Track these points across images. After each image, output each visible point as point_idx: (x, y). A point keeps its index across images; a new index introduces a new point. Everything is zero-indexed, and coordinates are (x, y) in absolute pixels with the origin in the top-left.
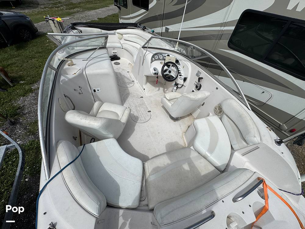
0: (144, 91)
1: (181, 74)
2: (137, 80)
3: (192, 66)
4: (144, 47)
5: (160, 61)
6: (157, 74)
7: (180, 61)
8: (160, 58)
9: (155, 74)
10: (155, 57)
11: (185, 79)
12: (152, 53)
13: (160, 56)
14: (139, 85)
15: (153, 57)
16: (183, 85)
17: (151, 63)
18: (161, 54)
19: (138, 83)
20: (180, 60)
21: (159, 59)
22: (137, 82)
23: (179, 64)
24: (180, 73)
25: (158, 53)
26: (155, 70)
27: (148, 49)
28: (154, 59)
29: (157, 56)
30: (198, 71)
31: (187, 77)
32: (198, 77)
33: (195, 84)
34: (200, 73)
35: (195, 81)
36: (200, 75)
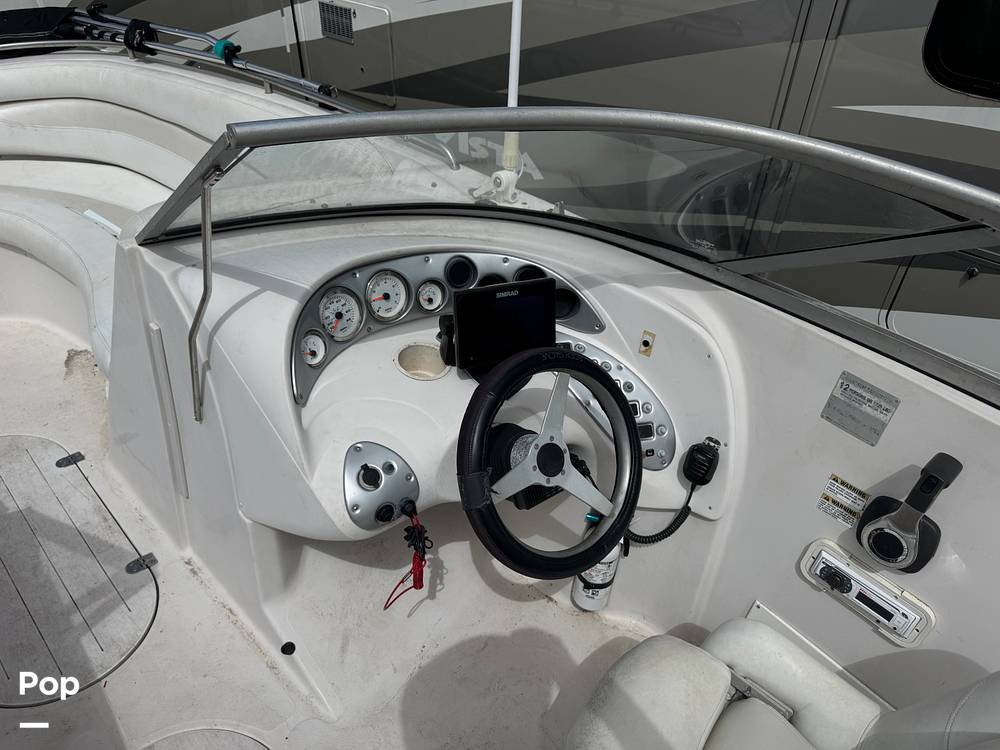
0: (295, 666)
1: (642, 418)
2: (179, 543)
3: (740, 328)
4: (164, 235)
5: (396, 341)
6: (409, 507)
7: (587, 295)
8: (383, 309)
9: (384, 513)
10: (328, 313)
11: (700, 465)
12: (283, 288)
13: (377, 291)
14: (220, 591)
15: (307, 323)
16: (685, 512)
17: (300, 400)
18: (380, 267)
19: (207, 574)
20: (590, 282)
21: (375, 324)
22: (189, 552)
23: (594, 325)
25: (350, 271)
26: (369, 477)
27: (224, 247)
28: (317, 344)
29: (343, 302)
30: (844, 373)
31: (717, 442)
32: (859, 437)
33: (841, 506)
34: (882, 404)
35: (836, 480)
36: (889, 415)
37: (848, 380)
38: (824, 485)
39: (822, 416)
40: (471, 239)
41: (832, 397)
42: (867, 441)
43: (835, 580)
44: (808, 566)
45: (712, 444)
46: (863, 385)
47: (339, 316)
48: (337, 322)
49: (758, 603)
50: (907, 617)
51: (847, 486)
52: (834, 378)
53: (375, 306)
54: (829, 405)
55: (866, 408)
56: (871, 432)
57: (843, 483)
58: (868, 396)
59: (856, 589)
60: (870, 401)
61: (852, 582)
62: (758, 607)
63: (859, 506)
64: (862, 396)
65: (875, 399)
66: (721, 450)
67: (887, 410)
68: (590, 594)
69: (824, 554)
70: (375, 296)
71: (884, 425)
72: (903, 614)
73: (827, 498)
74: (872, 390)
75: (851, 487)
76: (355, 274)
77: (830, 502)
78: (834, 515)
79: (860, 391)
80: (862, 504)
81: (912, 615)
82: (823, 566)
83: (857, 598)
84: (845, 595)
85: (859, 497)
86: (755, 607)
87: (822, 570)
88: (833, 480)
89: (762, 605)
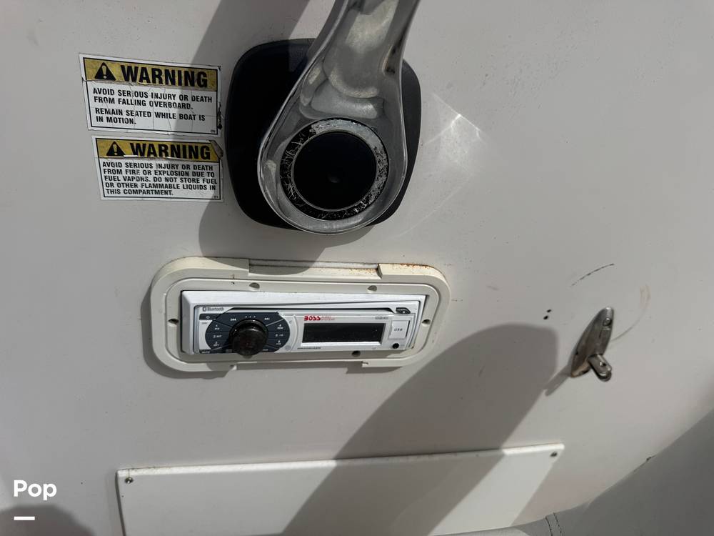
33: (163, 151)
44: (174, 344)
49: (123, 474)
50: (408, 312)
51: (144, 78)
57: (130, 73)
59: (296, 325)
61: (282, 314)
62: (128, 480)
63: (204, 119)
72: (399, 311)
73: (115, 150)
77: (129, 158)
78: (161, 189)
80: (208, 110)
82: (204, 326)
83: (305, 340)
84: (281, 350)
85: (190, 92)
86: (122, 484)
87: (209, 333)
88: (99, 76)
89: (133, 474)
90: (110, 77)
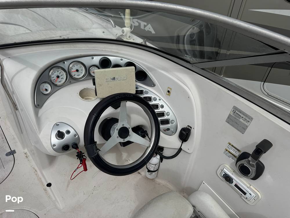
0: (51, 190)
1: (166, 117)
2: (24, 148)
3: (199, 87)
5: (78, 87)
6: (75, 146)
7: (150, 74)
8: (76, 75)
9: (65, 148)
10: (54, 76)
11: (184, 134)
13: (74, 68)
14: (33, 163)
16: (180, 150)
17: (38, 107)
18: (74, 60)
19: (30, 158)
20: (152, 70)
21: (73, 80)
22: (26, 150)
23: (152, 85)
24: (162, 114)
26: (60, 135)
28: (48, 87)
29: (60, 72)
30: (234, 107)
31: (191, 127)
32: (238, 130)
33: (231, 154)
34: (247, 119)
35: (230, 144)
36: (249, 123)
37: (235, 109)
38: (226, 146)
39: (226, 121)
40: (111, 51)
41: (230, 115)
42: (241, 132)
43: (228, 179)
44: (220, 172)
45: (189, 128)
46: (240, 111)
47: (58, 77)
48: (57, 79)
49: (204, 182)
50: (251, 195)
51: (233, 147)
52: (231, 108)
53: (73, 74)
54: (228, 117)
55: (241, 120)
56: (243, 129)
57: (232, 146)
58: (242, 116)
59: (234, 183)
60: (243, 118)
61: (233, 180)
62: (204, 183)
63: (237, 154)
64: (240, 116)
65: (244, 117)
66: (192, 130)
67: (248, 121)
68: (150, 174)
69: (225, 169)
70: (72, 70)
71: (247, 127)
72: (250, 194)
73: (227, 150)
74: (244, 114)
75: (235, 147)
76: (64, 62)
77: (228, 152)
78: (229, 156)
79: (239, 113)
80: (238, 154)
81: (253, 194)
82: (224, 173)
83: (234, 186)
84: (231, 184)
85: (237, 151)
86: (203, 183)
87: (224, 175)
88: (229, 144)
89: (205, 183)
90: (230, 145)
